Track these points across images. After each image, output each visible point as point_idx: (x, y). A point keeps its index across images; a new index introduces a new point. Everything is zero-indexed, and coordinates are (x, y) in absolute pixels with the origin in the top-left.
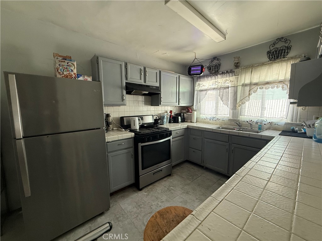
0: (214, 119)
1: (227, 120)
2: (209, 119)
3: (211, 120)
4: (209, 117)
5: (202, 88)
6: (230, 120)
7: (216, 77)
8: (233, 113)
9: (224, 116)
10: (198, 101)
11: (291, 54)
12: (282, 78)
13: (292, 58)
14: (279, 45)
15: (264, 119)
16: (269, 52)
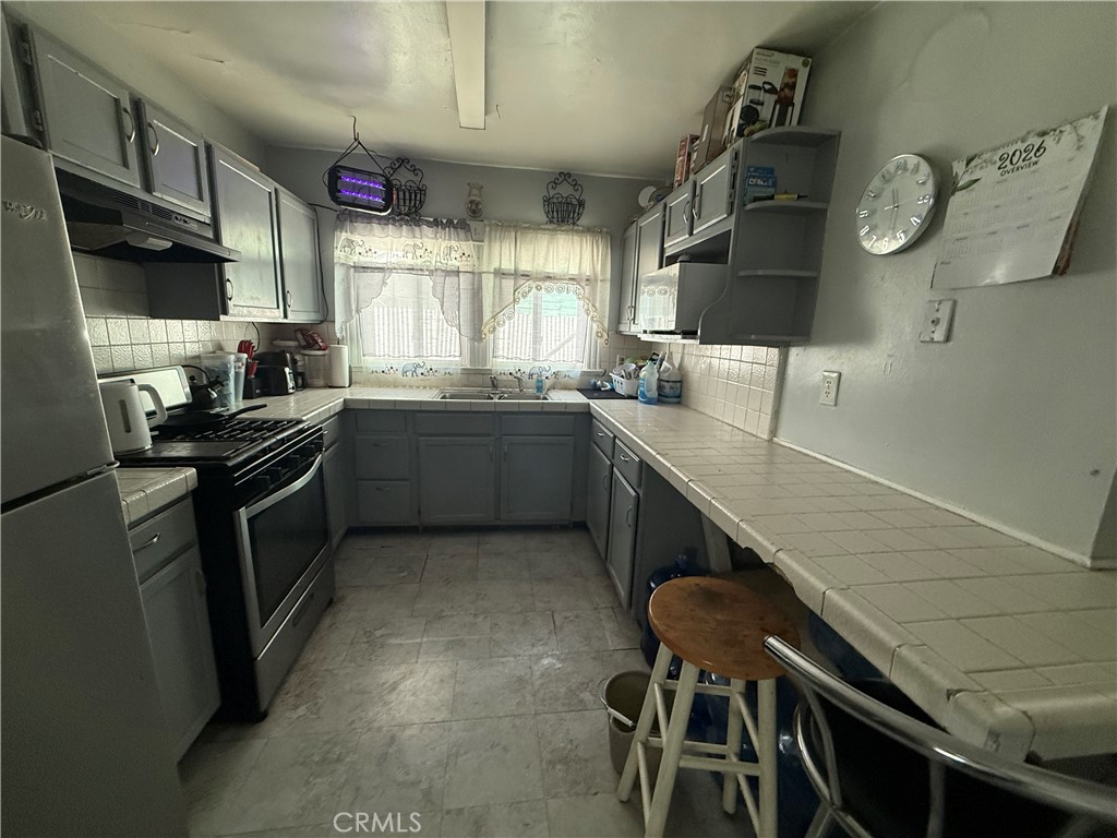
0: (419, 371)
1: (459, 371)
2: (399, 374)
3: (409, 374)
4: (399, 364)
5: (362, 259)
6: (466, 372)
7: (417, 229)
8: (473, 352)
9: (448, 359)
10: (354, 307)
11: (584, 221)
12: (574, 271)
13: (588, 230)
14: (565, 190)
15: (545, 365)
16: (547, 201)
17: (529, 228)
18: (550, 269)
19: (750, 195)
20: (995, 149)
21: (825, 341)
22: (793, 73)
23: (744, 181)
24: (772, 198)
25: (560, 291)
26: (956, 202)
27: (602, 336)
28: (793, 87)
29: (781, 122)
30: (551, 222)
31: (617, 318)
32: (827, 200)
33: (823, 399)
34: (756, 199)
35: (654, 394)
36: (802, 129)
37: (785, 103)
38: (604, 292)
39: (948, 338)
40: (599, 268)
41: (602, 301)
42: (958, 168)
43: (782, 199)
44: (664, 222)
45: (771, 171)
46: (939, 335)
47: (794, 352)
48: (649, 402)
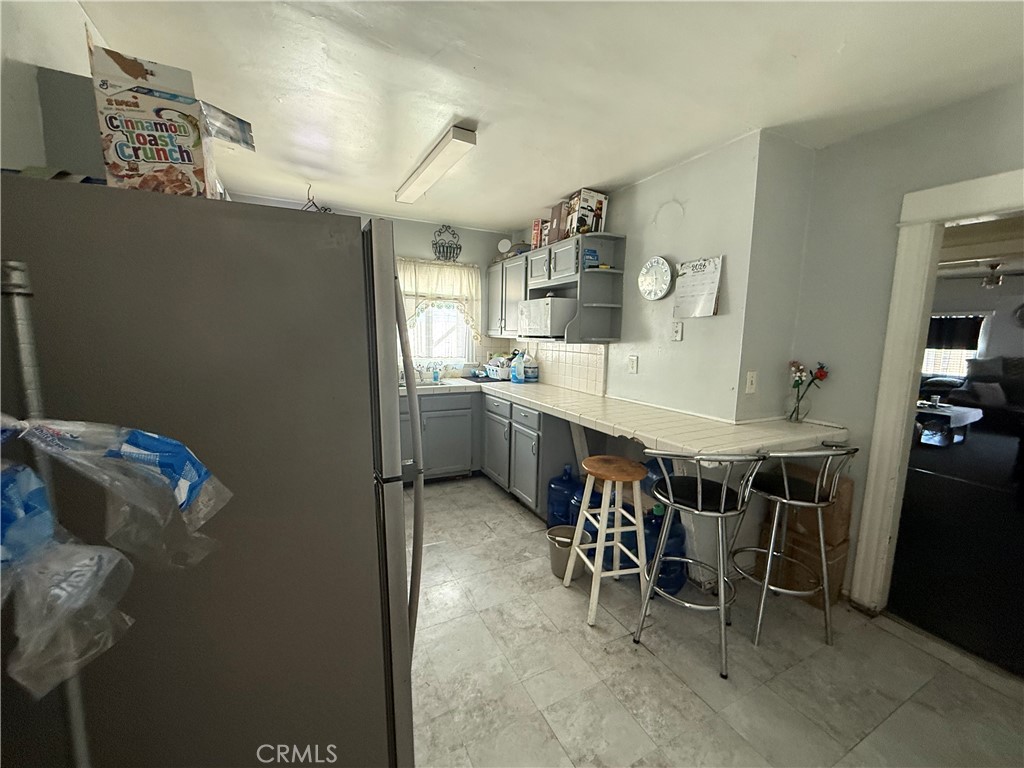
11: (460, 259)
12: (457, 293)
13: (465, 265)
14: (447, 238)
15: (439, 360)
16: (435, 244)
17: (424, 263)
18: (440, 292)
19: (587, 264)
20: (690, 262)
21: (628, 341)
22: (600, 203)
23: (583, 258)
24: (598, 267)
25: (448, 307)
26: (679, 280)
27: (477, 339)
28: (601, 209)
29: (596, 230)
30: (439, 258)
31: (487, 326)
32: (623, 269)
33: (630, 370)
34: (590, 267)
35: (522, 377)
36: (606, 234)
37: (598, 217)
38: (478, 308)
39: (682, 339)
40: (474, 291)
41: (477, 315)
42: (678, 267)
43: (603, 268)
44: (526, 268)
45: (595, 252)
46: (679, 338)
47: (612, 346)
48: (519, 382)
